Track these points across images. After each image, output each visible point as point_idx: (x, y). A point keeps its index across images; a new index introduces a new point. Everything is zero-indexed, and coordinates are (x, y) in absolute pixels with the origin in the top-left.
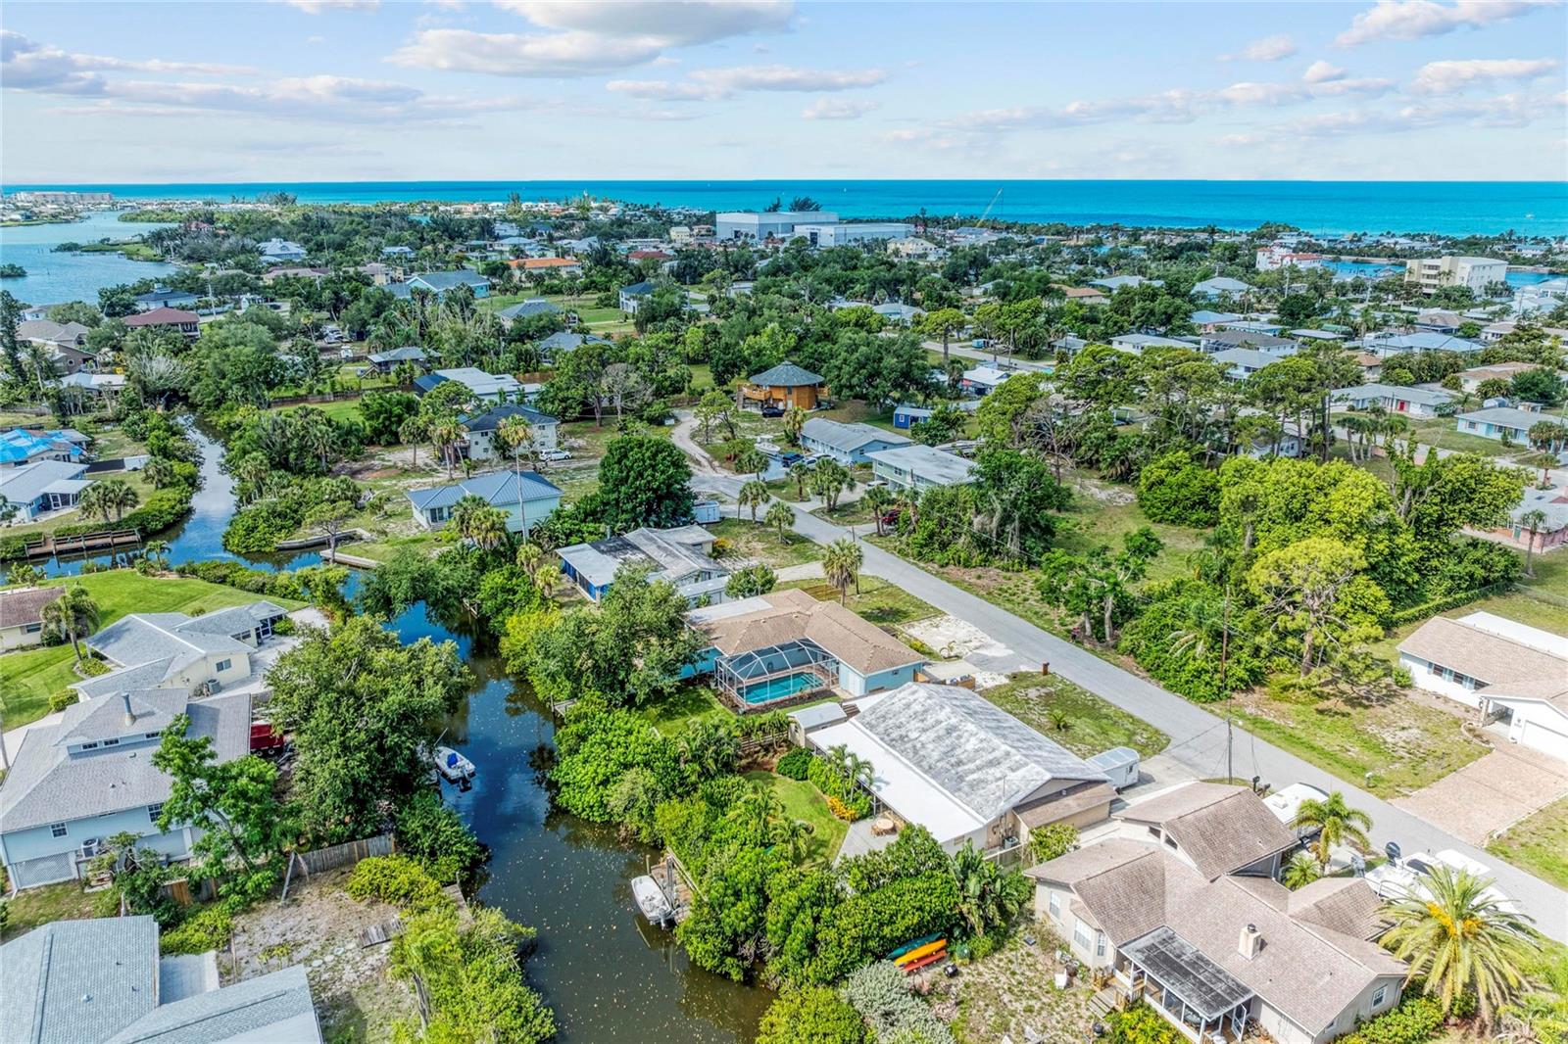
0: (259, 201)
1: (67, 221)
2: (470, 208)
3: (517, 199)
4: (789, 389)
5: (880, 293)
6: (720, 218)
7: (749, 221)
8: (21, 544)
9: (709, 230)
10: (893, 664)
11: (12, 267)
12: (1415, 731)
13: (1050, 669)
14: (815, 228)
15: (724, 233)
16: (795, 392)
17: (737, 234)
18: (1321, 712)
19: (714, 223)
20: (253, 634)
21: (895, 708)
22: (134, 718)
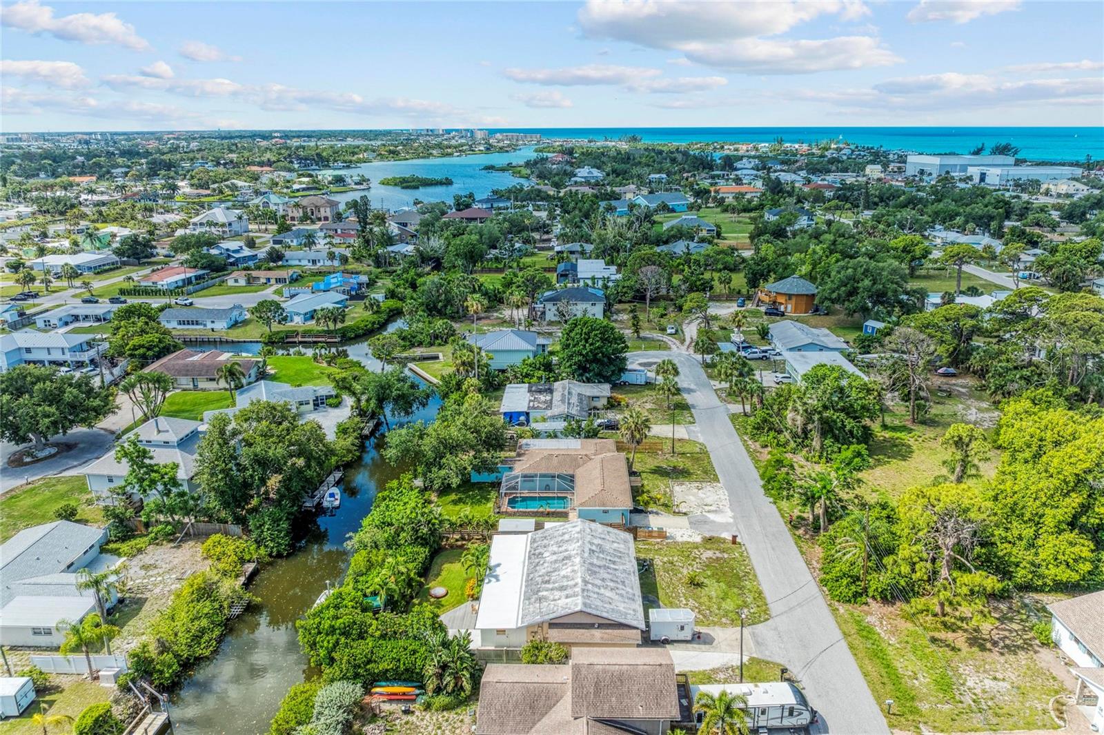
0: (620, 140)
1: (507, 151)
2: (745, 148)
3: (781, 142)
4: (790, 296)
5: (970, 226)
6: (910, 159)
7: (932, 163)
8: (283, 335)
9: (899, 168)
10: (604, 505)
11: (447, 179)
12: (1006, 685)
13: (738, 540)
14: (984, 169)
15: (911, 171)
16: (794, 299)
17: (922, 172)
18: (934, 640)
19: (905, 162)
20: (311, 403)
21: (556, 534)
22: (159, 431)
